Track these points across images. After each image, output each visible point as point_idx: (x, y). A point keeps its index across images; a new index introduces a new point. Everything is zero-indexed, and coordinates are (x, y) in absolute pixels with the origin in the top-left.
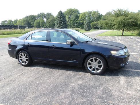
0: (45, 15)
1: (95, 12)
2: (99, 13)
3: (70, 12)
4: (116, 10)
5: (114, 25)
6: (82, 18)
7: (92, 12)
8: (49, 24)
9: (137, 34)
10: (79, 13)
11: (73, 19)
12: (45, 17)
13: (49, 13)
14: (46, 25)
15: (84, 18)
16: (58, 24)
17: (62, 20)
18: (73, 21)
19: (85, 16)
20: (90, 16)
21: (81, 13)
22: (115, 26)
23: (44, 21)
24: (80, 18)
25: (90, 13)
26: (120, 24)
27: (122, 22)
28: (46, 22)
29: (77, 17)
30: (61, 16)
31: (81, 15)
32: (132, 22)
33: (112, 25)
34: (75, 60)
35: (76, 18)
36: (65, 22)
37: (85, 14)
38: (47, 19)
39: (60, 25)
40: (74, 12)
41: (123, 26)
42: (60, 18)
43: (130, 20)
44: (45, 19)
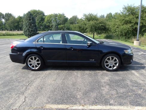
0: (3, 15)
1: (61, 15)
2: (65, 16)
3: (35, 13)
4: (87, 15)
5: (87, 28)
6: (48, 21)
7: (58, 14)
8: (10, 26)
9: (104, 38)
10: (44, 15)
11: (38, 21)
12: (3, 18)
13: (8, 13)
14: (5, 27)
15: (50, 21)
16: (27, 26)
17: (32, 22)
18: (38, 24)
19: (51, 19)
20: (56, 19)
21: (47, 16)
22: (87, 30)
23: (2, 22)
24: (46, 20)
25: (56, 15)
26: (92, 28)
27: (94, 26)
28: (5, 23)
29: (43, 19)
30: (30, 17)
31: (47, 17)
32: (102, 26)
33: (85, 28)
34: (93, 60)
35: (41, 20)
36: (35, 24)
37: (51, 16)
38: (6, 20)
39: (29, 27)
40: (38, 13)
41: (95, 30)
42: (30, 20)
43: (100, 25)
44: (3, 20)
